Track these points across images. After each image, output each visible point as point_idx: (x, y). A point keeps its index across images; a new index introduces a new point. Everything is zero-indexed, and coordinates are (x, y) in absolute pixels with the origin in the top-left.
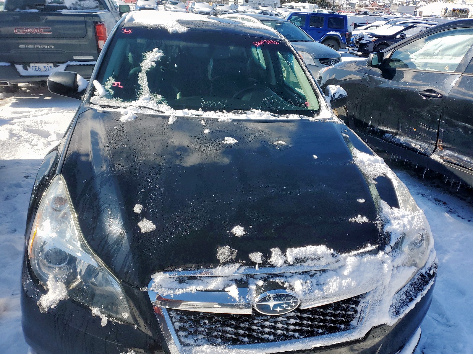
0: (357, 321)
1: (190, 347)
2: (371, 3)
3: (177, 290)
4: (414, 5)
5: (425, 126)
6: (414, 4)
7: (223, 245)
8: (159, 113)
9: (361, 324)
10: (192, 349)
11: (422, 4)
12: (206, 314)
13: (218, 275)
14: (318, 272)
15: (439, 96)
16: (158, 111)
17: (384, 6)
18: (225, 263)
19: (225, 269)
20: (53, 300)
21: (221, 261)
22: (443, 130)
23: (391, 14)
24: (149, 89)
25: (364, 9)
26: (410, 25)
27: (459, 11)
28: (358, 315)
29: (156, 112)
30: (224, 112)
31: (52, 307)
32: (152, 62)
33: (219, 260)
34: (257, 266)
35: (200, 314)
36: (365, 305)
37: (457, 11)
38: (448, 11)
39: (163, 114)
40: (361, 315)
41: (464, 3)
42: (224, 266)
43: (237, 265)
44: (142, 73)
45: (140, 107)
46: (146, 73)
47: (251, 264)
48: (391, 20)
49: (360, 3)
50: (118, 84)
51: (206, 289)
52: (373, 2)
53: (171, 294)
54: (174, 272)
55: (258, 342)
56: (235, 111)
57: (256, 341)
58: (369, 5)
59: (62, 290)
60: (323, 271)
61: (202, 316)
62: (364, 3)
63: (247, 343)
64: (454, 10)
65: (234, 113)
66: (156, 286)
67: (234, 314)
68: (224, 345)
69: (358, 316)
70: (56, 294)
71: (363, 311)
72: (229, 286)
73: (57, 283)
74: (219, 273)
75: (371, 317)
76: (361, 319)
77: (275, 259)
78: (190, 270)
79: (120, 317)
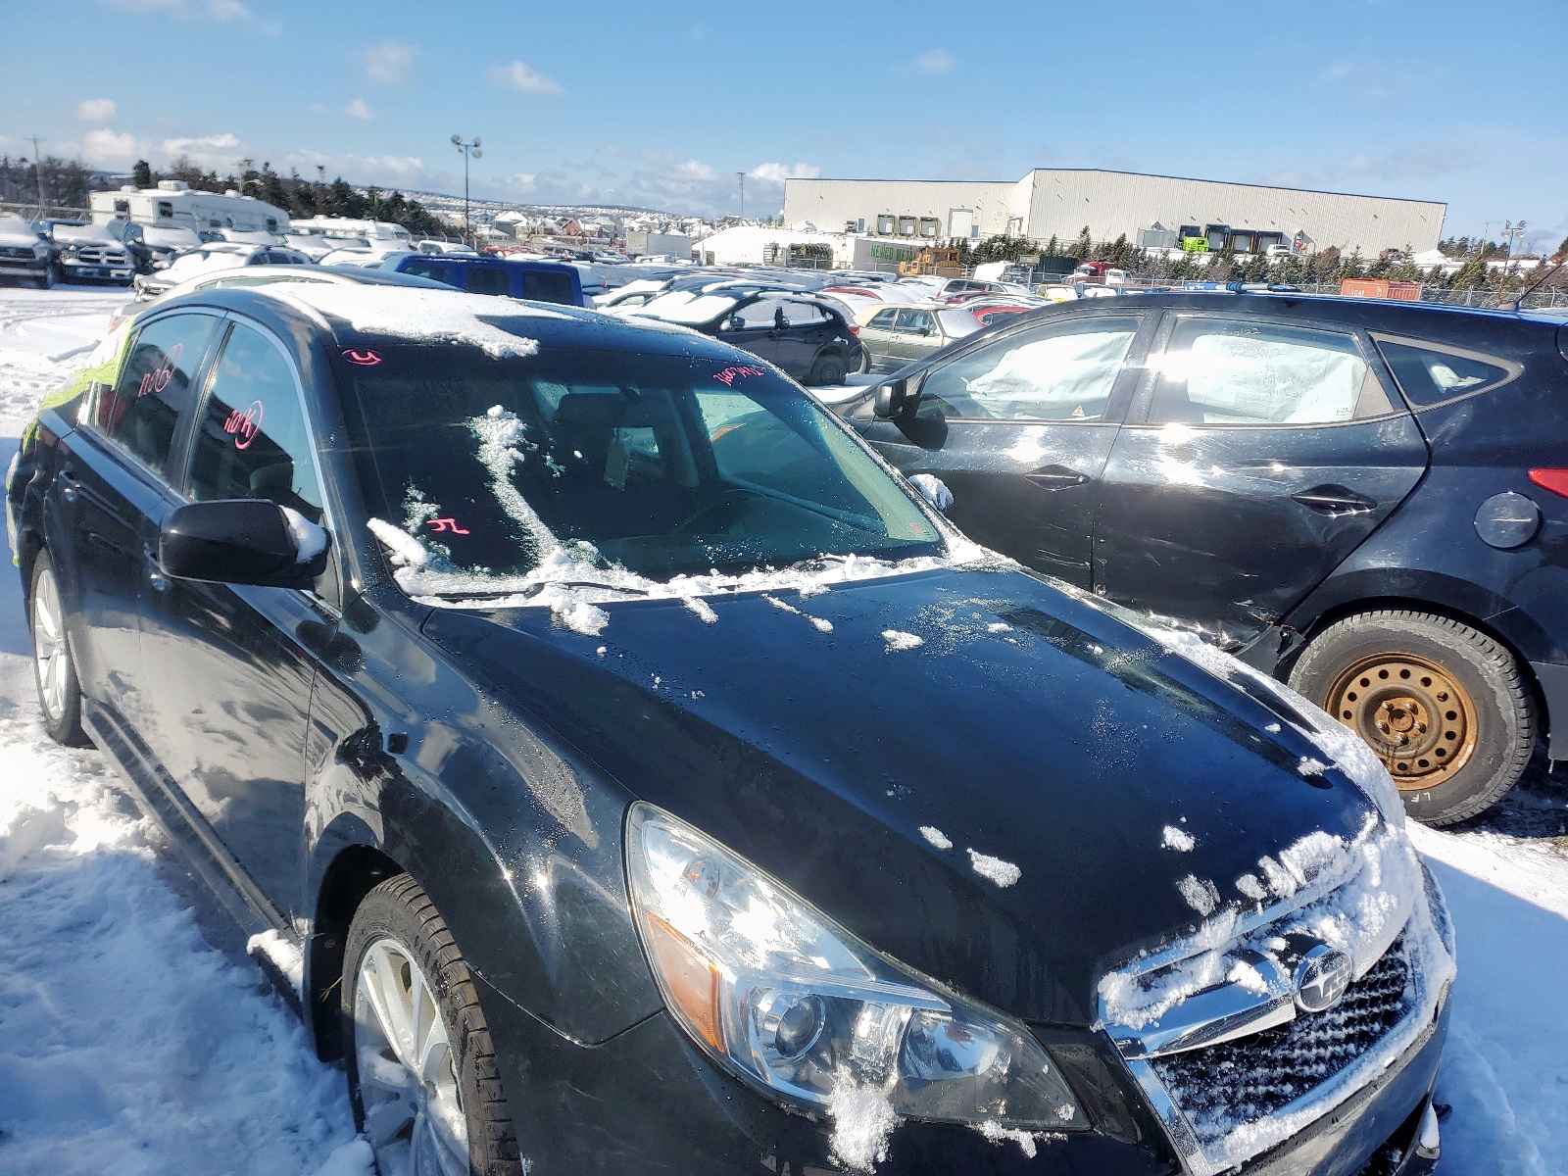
0: (1413, 987)
1: (1218, 1142)
2: (561, 225)
3: (1154, 1008)
4: (681, 234)
5: (1054, 557)
6: (680, 230)
7: (1183, 876)
8: (628, 596)
9: (1423, 990)
10: (1222, 1146)
11: (703, 231)
12: (1220, 1049)
13: (1208, 947)
14: (1334, 894)
15: (1081, 480)
16: (622, 590)
17: (601, 233)
18: (1212, 916)
19: (1217, 930)
20: (871, 1141)
21: (1205, 913)
22: (1104, 562)
23: (638, 259)
24: (551, 529)
25: (552, 242)
26: (748, 294)
27: (807, 252)
28: (1410, 971)
29: (617, 593)
30: (771, 572)
31: (882, 1157)
32: (507, 448)
33: (1197, 912)
34: (1259, 905)
35: (1209, 1053)
36: (1414, 946)
37: (804, 252)
38: (779, 252)
39: (643, 598)
40: (1416, 969)
41: (811, 228)
42: (1212, 923)
43: (1231, 913)
44: (498, 483)
45: (570, 585)
46: (511, 483)
47: (1248, 904)
48: (677, 277)
49: (528, 223)
50: (448, 525)
51: (1199, 988)
52: (566, 223)
53: (1151, 1021)
54: (1133, 966)
55: (1311, 1087)
56: (799, 563)
57: (1307, 1086)
58: (556, 229)
59: (879, 1106)
60: (1340, 889)
61: (1213, 1055)
62: (539, 223)
63: (1297, 1095)
64: (794, 248)
65: (800, 569)
66: (1117, 1010)
67: (1262, 1032)
68: (1264, 1114)
69: (1410, 976)
70: (867, 1120)
71: (1415, 961)
72: (1230, 968)
73: (864, 1087)
74: (1209, 942)
75: (1432, 970)
76: (1418, 981)
77: (1280, 881)
78: (1158, 950)
79: (1053, 1123)
